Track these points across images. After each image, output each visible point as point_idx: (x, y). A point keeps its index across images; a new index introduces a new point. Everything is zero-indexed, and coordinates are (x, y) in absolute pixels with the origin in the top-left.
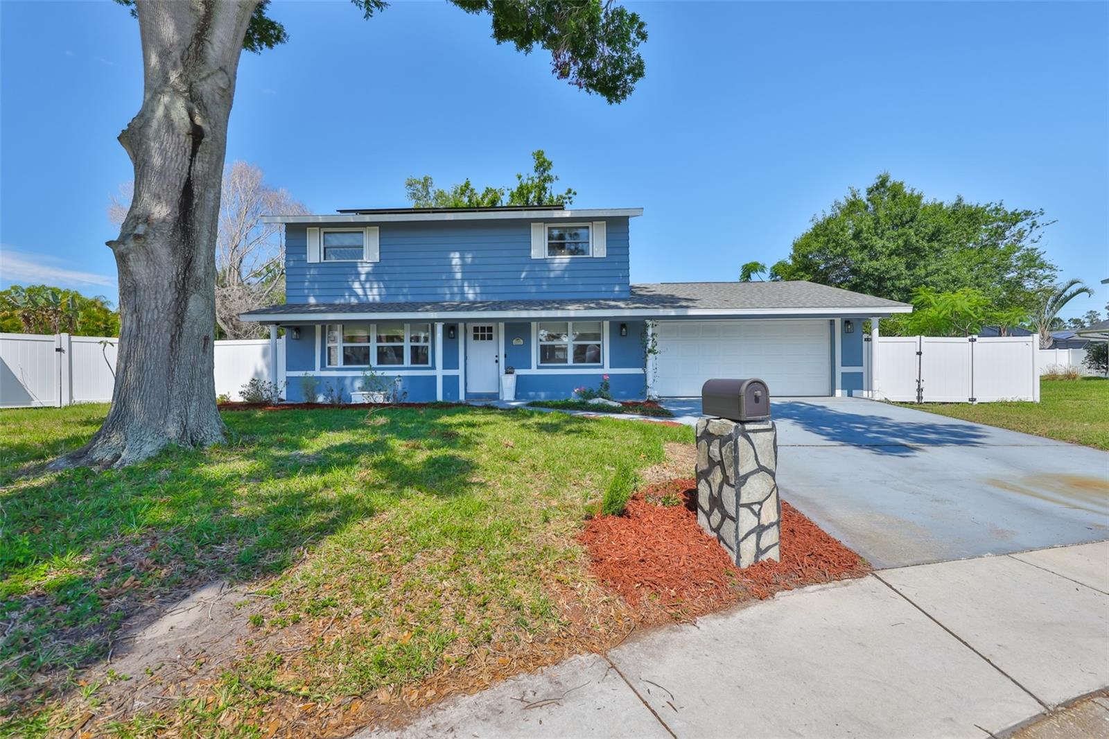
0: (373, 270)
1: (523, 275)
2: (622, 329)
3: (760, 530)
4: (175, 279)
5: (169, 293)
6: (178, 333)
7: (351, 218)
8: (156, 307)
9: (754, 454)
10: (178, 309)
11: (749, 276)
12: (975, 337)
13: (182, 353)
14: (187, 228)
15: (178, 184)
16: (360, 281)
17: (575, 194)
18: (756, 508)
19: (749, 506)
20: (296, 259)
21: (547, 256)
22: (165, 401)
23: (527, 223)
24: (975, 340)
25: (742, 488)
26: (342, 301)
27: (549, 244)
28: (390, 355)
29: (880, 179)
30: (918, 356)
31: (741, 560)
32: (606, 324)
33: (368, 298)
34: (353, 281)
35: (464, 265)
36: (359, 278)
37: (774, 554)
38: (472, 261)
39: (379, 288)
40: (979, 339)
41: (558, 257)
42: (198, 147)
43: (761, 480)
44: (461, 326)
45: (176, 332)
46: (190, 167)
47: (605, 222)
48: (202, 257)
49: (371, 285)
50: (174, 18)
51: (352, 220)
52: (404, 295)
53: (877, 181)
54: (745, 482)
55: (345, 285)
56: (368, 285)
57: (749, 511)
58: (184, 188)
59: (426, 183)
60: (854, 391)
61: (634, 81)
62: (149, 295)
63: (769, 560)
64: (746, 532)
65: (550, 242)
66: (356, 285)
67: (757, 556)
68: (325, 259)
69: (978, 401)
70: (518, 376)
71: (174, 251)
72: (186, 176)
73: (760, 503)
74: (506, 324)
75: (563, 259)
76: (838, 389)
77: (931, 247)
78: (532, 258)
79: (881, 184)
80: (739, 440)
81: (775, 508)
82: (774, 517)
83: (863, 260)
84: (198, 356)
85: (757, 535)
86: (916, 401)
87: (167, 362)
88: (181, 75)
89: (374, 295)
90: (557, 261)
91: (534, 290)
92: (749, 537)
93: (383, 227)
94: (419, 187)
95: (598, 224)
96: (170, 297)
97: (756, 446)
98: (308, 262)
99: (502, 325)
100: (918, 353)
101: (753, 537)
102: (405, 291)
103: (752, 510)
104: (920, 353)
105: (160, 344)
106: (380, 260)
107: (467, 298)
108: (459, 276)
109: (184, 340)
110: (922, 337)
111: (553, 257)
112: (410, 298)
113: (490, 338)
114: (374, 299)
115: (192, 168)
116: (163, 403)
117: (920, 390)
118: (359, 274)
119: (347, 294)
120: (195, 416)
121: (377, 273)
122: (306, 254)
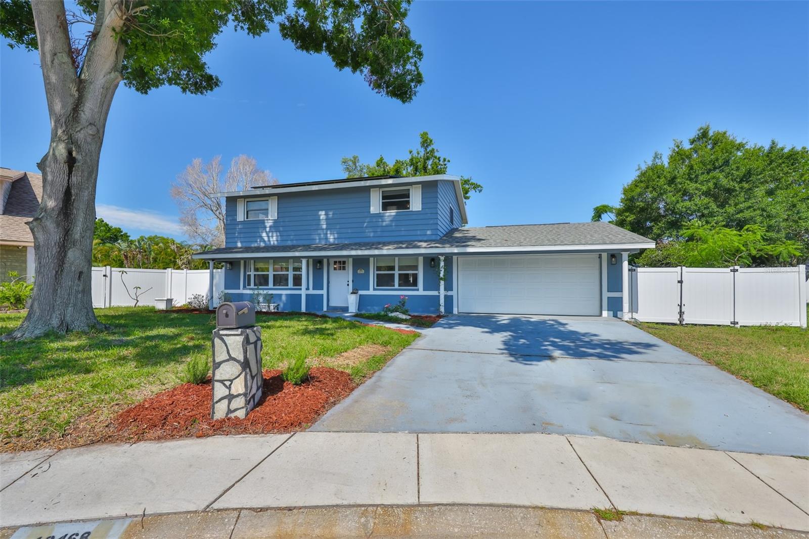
0: (274, 224)
1: (365, 224)
2: (431, 262)
3: (231, 397)
4: (58, 241)
5: (54, 248)
6: (60, 270)
7: (258, 192)
8: (48, 256)
9: (226, 350)
10: (60, 257)
11: (600, 216)
12: (737, 267)
13: (63, 281)
14: (67, 213)
15: (61, 190)
16: (266, 232)
17: (449, 161)
18: (228, 383)
19: (222, 382)
20: (231, 219)
21: (381, 211)
22: (51, 306)
23: (367, 189)
24: (737, 270)
25: (217, 370)
26: (256, 245)
27: (383, 203)
28: (280, 280)
29: (701, 131)
30: (680, 284)
31: (215, 415)
32: (421, 259)
33: (270, 243)
34: (262, 232)
35: (327, 219)
36: (266, 230)
37: (241, 414)
38: (333, 216)
39: (277, 236)
40: (741, 270)
41: (388, 211)
42: (73, 169)
43: (231, 366)
44: (325, 261)
45: (59, 270)
46: (68, 180)
47: (421, 185)
48: (78, 228)
49: (272, 234)
50: (62, 101)
51: (259, 193)
52: (292, 240)
53: (698, 132)
54: (219, 367)
55: (258, 234)
56: (270, 234)
57: (222, 385)
58: (66, 191)
59: (355, 160)
60: (618, 312)
61: (416, 86)
62: (45, 250)
63: (236, 418)
64: (220, 398)
65: (383, 201)
66: (264, 235)
67: (227, 414)
68: (247, 218)
69: (740, 324)
70: (360, 295)
71: (58, 225)
72: (66, 185)
73: (231, 381)
74: (353, 260)
75: (392, 213)
76: (605, 310)
77: (742, 188)
78: (371, 213)
79: (703, 135)
80: (215, 340)
81: (243, 384)
82: (242, 390)
83: (678, 202)
84: (74, 282)
85: (229, 400)
86: (678, 322)
87: (53, 286)
88: (64, 131)
89: (274, 240)
90: (387, 214)
91: (372, 235)
92: (222, 401)
93: (279, 196)
94: (351, 163)
95: (416, 187)
96: (55, 250)
97: (228, 345)
98: (238, 220)
99: (351, 260)
100: (679, 282)
101: (226, 402)
102: (292, 237)
103: (224, 385)
104: (681, 282)
105: (49, 276)
106: (278, 218)
107: (329, 242)
108: (324, 227)
109: (64, 274)
110: (684, 268)
111: (385, 212)
112: (295, 243)
113: (344, 268)
114: (274, 243)
115: (70, 180)
116: (50, 308)
117: (681, 313)
118: (265, 227)
119: (258, 240)
120: (71, 315)
121: (276, 226)
122: (236, 215)
